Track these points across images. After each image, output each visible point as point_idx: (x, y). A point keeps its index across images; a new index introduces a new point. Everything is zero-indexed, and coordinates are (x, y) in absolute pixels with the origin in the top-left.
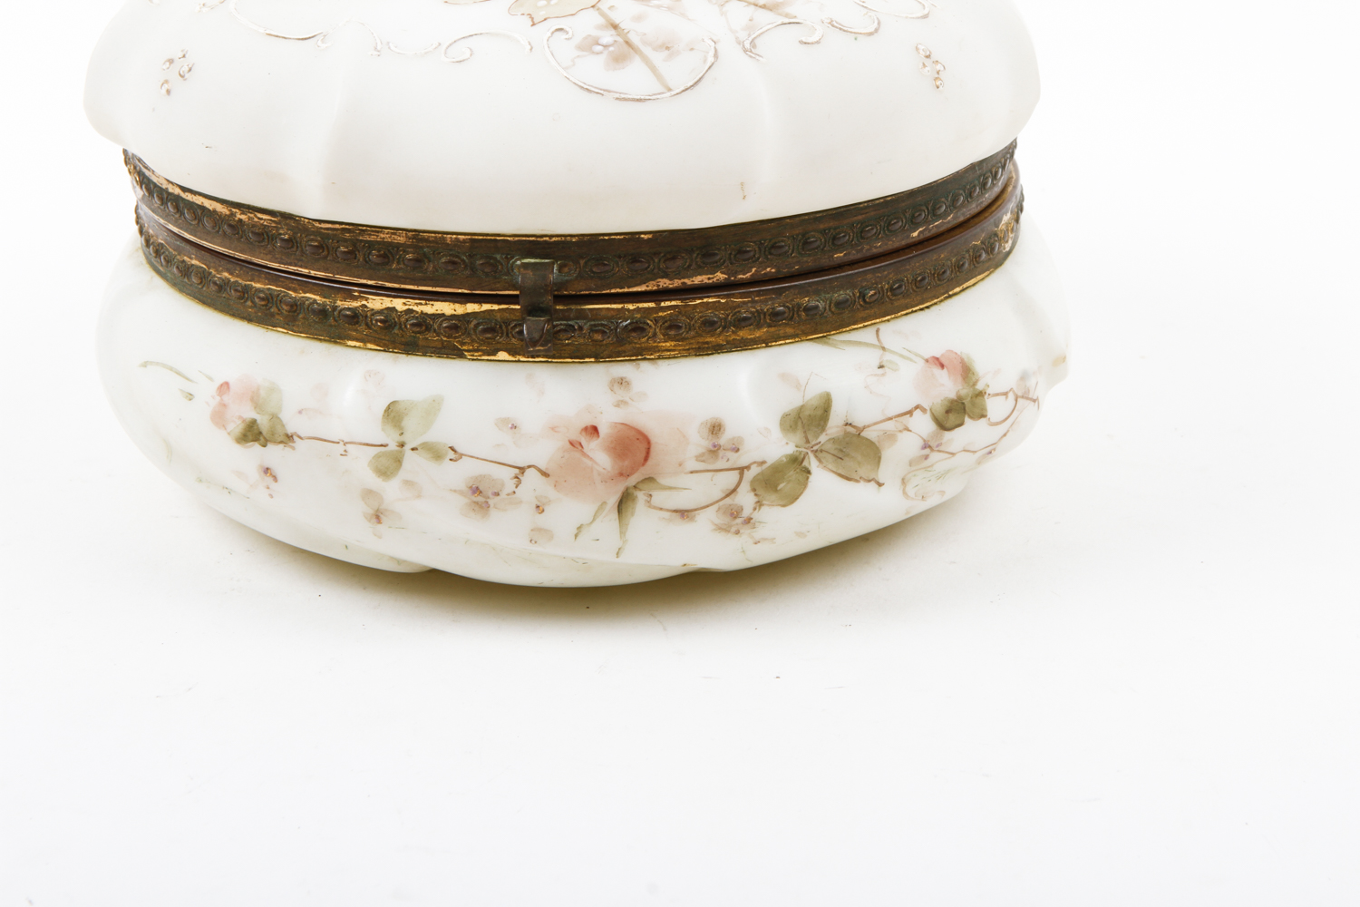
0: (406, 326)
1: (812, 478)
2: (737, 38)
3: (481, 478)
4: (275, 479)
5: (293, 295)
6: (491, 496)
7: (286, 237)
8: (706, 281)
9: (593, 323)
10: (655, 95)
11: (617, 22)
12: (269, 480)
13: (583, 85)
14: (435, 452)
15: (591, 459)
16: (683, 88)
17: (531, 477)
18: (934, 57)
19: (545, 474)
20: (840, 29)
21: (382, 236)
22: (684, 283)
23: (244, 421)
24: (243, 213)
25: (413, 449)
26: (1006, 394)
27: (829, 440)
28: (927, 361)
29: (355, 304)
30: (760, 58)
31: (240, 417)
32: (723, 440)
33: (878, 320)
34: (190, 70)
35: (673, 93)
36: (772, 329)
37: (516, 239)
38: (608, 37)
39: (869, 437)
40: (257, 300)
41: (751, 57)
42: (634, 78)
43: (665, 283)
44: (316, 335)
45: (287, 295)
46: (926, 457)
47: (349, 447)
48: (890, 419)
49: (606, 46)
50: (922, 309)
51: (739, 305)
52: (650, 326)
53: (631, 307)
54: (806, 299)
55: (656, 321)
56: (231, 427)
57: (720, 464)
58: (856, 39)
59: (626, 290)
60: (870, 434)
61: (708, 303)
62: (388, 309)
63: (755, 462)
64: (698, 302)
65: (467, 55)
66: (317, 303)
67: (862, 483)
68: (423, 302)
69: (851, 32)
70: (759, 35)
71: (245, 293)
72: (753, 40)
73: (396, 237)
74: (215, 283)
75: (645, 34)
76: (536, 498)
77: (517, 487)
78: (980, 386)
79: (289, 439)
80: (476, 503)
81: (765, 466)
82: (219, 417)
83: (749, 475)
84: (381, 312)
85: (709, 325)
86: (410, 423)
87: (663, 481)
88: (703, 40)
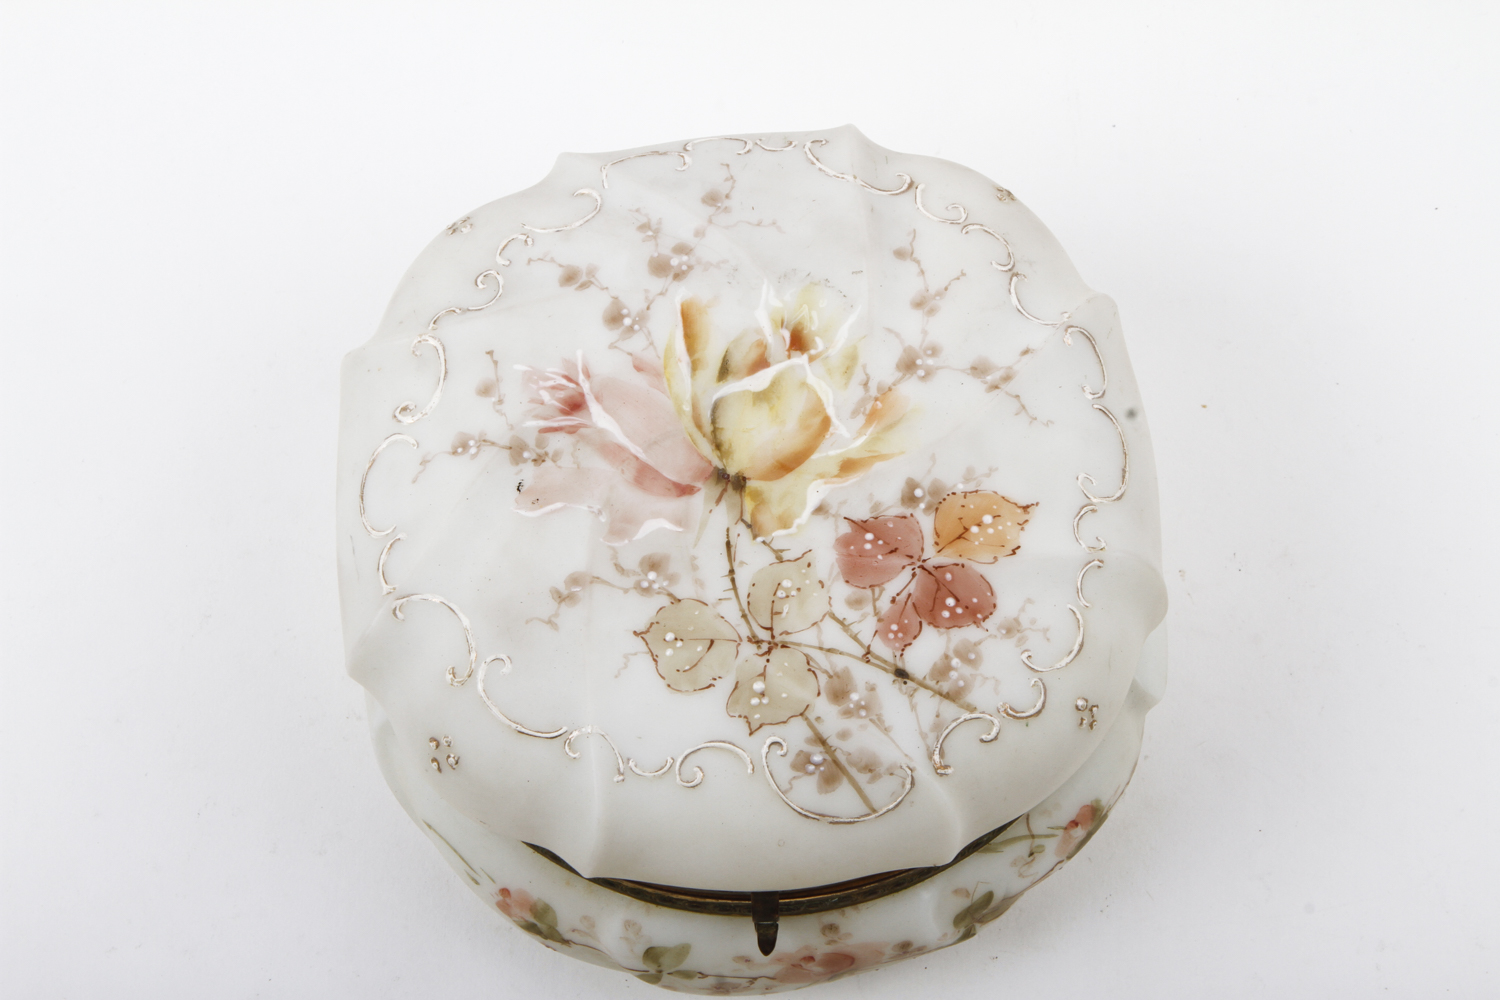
3: (723, 984)
6: (731, 988)
10: (862, 816)
11: (825, 736)
13: (801, 811)
14: (687, 976)
15: (808, 968)
16: (886, 811)
17: (762, 981)
18: (1091, 704)
19: (772, 978)
20: (1014, 717)
23: (527, 922)
25: (669, 974)
28: (1065, 827)
30: (949, 771)
31: (523, 916)
32: (911, 948)
34: (457, 763)
35: (877, 814)
38: (818, 754)
41: (941, 774)
42: (843, 800)
49: (817, 765)
56: (515, 918)
58: (1027, 725)
65: (699, 778)
69: (1023, 718)
70: (946, 739)
72: (942, 746)
75: (850, 754)
76: (764, 987)
77: (750, 985)
79: (565, 941)
80: (720, 991)
82: (504, 907)
86: (666, 961)
88: (901, 767)
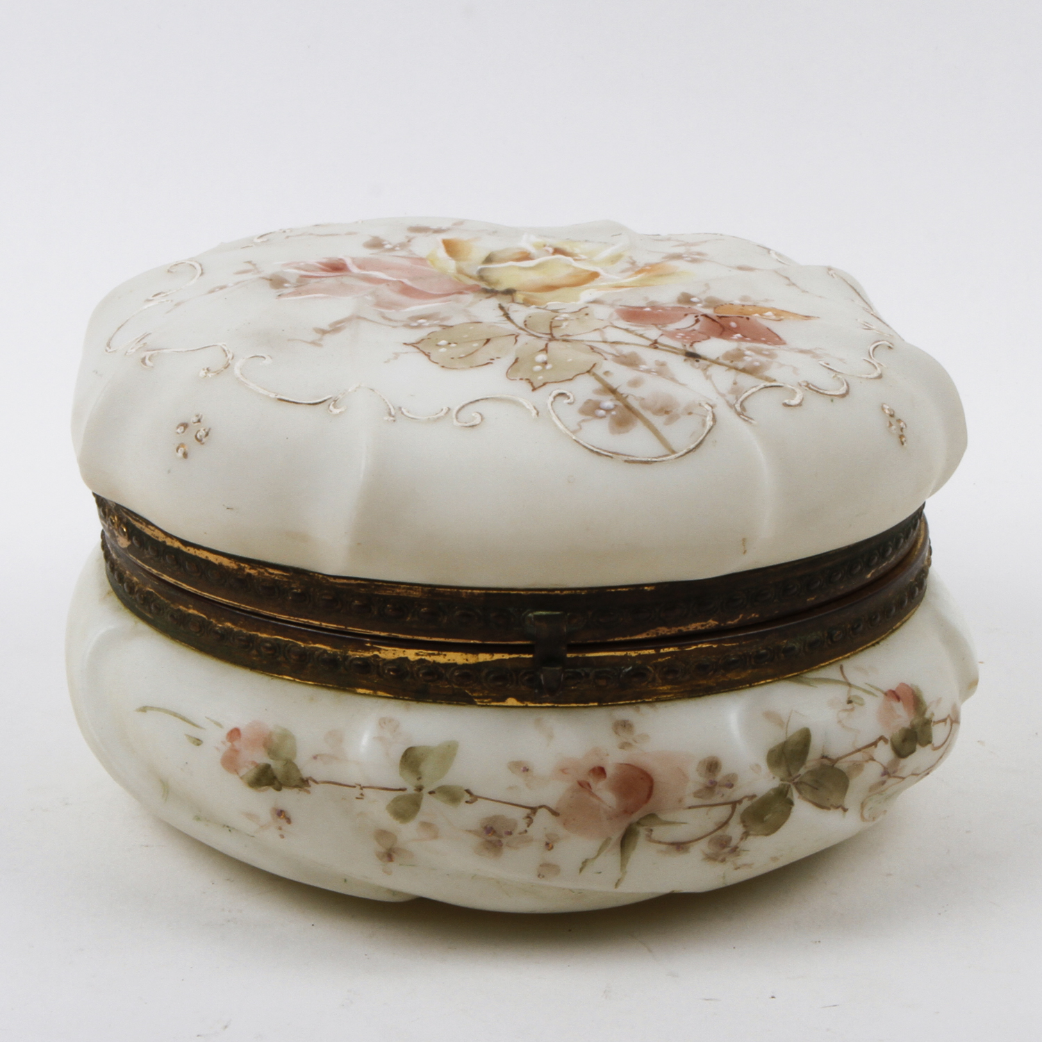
0: (418, 675)
1: (795, 809)
2: (728, 402)
3: (495, 819)
4: (289, 821)
5: (302, 645)
6: (504, 835)
7: (299, 591)
8: (699, 628)
9: (597, 670)
10: (660, 457)
11: (615, 386)
12: (282, 822)
13: (592, 448)
14: (452, 795)
15: (599, 799)
16: (685, 451)
17: (542, 816)
18: (898, 415)
19: (555, 813)
20: (817, 392)
21: (398, 591)
22: (680, 631)
23: (257, 766)
24: (252, 568)
25: (431, 793)
26: (944, 720)
27: (808, 772)
28: (886, 694)
29: (367, 654)
30: (752, 421)
31: (253, 763)
32: (719, 777)
33: (841, 658)
34: (207, 434)
35: (677, 455)
36: (756, 670)
37: (530, 592)
38: (608, 402)
39: (841, 768)
40: (263, 650)
41: (744, 420)
42: (638, 441)
43: (663, 631)
44: (325, 682)
45: (296, 645)
46: (883, 783)
47: (365, 791)
48: (859, 750)
49: (608, 411)
50: (873, 645)
51: (728, 649)
52: (650, 672)
53: (633, 654)
54: (785, 641)
55: (655, 666)
56: (244, 771)
57: (717, 799)
58: (832, 401)
59: (628, 638)
60: (842, 765)
61: (701, 648)
62: (401, 659)
63: (746, 797)
64: (694, 647)
65: (478, 420)
66: (328, 654)
67: (832, 811)
68: (436, 652)
69: (827, 394)
70: (746, 398)
71: (250, 642)
72: (742, 402)
73: (412, 592)
74: (216, 633)
75: (643, 399)
76: (546, 836)
77: (528, 826)
78: (927, 715)
79: (303, 783)
80: (490, 842)
81: (755, 800)
82: (230, 762)
83: (740, 808)
84: (393, 662)
85: (703, 669)
86: (427, 768)
87: (663, 817)
88: (700, 405)
